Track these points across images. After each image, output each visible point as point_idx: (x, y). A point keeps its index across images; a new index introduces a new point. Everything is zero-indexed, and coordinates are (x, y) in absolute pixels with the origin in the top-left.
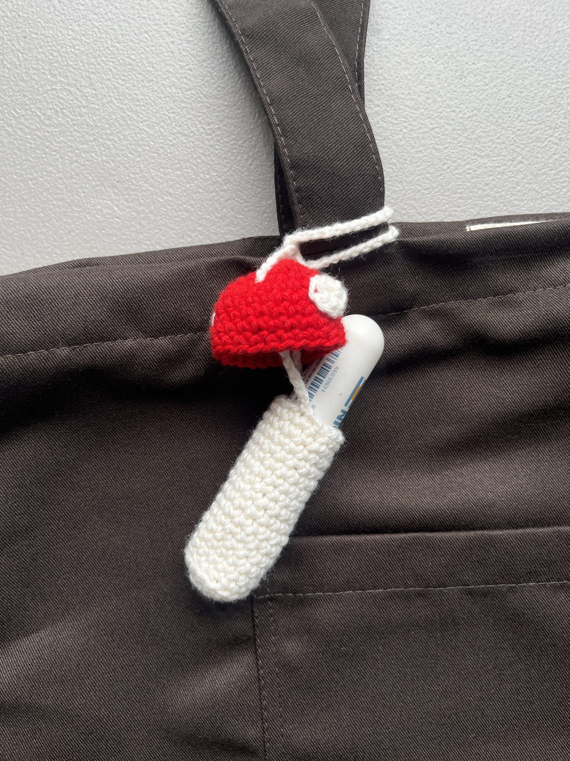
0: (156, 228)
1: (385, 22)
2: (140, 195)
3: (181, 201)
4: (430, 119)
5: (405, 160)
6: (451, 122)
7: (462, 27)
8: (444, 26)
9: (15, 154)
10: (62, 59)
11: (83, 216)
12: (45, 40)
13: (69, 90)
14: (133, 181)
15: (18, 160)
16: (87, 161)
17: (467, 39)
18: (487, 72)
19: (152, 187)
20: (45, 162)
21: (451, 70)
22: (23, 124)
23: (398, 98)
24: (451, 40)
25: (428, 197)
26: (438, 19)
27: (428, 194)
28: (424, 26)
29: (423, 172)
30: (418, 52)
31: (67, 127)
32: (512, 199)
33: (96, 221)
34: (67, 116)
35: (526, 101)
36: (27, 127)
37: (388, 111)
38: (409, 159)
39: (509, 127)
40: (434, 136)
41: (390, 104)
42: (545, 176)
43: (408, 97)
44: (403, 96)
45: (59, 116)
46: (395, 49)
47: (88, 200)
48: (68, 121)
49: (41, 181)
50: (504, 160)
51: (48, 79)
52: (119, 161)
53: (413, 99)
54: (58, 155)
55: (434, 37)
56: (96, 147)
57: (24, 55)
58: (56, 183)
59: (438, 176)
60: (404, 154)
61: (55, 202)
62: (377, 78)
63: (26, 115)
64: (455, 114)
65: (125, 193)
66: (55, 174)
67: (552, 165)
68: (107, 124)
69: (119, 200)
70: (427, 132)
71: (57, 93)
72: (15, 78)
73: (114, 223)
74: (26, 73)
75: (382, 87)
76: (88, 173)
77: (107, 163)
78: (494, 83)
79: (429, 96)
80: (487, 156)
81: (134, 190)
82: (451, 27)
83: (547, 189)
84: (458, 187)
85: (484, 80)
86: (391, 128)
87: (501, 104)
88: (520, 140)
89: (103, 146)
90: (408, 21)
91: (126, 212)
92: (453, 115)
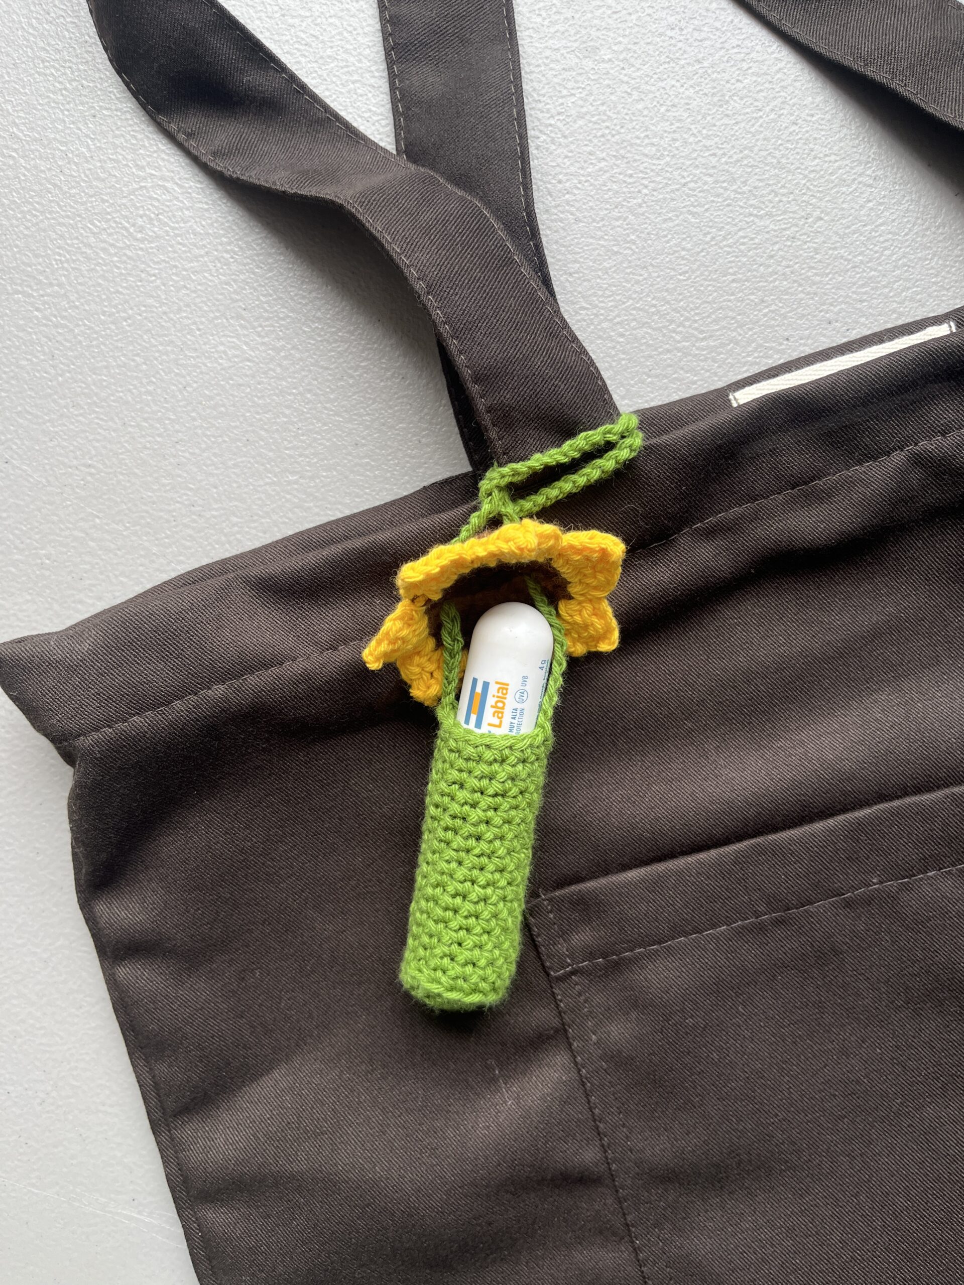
0: (303, 370)
1: (603, 35)
2: (276, 325)
3: (334, 327)
4: (679, 171)
5: (648, 234)
6: (712, 171)
7: (717, 29)
8: (690, 30)
9: (100, 285)
10: (150, 143)
11: (201, 363)
12: (123, 117)
13: (163, 186)
14: (266, 305)
15: (104, 294)
16: (199, 284)
17: (726, 45)
18: (758, 92)
19: (292, 312)
20: (142, 292)
21: (705, 94)
22: (105, 242)
23: (632, 145)
24: (702, 50)
25: (687, 285)
26: (680, 21)
27: (685, 280)
28: (661, 35)
29: (675, 249)
30: (654, 74)
31: (166, 240)
32: (810, 274)
33: (219, 368)
34: (166, 224)
35: (820, 127)
36: (112, 245)
37: (618, 166)
38: (654, 232)
39: (798, 168)
40: (688, 196)
41: (620, 155)
42: (856, 236)
43: (646, 141)
44: (638, 141)
45: (154, 225)
46: (620, 74)
47: (206, 340)
48: (167, 232)
49: (138, 320)
50: (794, 218)
51: (133, 173)
52: (243, 281)
53: (653, 144)
54: (158, 281)
55: (677, 48)
56: (209, 264)
57: (96, 141)
58: (159, 320)
59: (699, 253)
60: (646, 226)
61: (160, 348)
62: (598, 119)
63: (108, 228)
64: (716, 159)
65: (256, 324)
66: (156, 308)
67: (865, 218)
68: (222, 229)
69: (247, 335)
70: (677, 190)
71: (148, 192)
72: (87, 176)
73: (244, 368)
74: (102, 167)
75: (607, 131)
76: (202, 302)
77: (226, 284)
78: (770, 107)
79: (676, 136)
80: (769, 215)
81: (267, 319)
82: (700, 31)
83: (861, 253)
84: (729, 265)
85: (756, 104)
86: (625, 190)
87: (783, 137)
88: (815, 186)
89: (220, 261)
90: (637, 29)
91: (260, 351)
92: (714, 160)
